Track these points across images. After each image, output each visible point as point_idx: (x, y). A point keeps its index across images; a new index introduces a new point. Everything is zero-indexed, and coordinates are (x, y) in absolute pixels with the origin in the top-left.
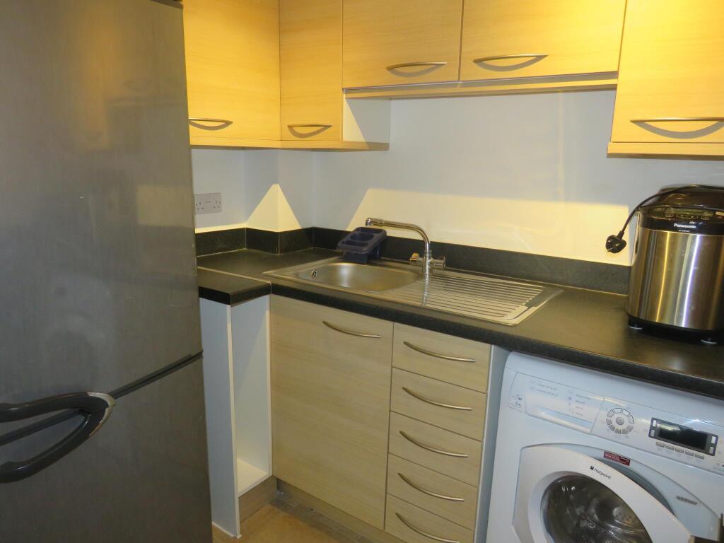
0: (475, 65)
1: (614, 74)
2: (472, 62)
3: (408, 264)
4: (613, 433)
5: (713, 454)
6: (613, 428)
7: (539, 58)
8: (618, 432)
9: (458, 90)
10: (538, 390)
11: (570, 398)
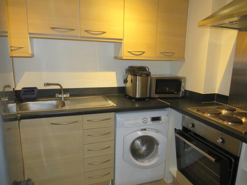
0: (85, 32)
1: (121, 40)
2: (84, 31)
3: (56, 98)
4: (144, 124)
5: (161, 120)
6: (144, 123)
7: (104, 33)
8: (145, 123)
9: (79, 39)
10: (127, 120)
11: (134, 120)
